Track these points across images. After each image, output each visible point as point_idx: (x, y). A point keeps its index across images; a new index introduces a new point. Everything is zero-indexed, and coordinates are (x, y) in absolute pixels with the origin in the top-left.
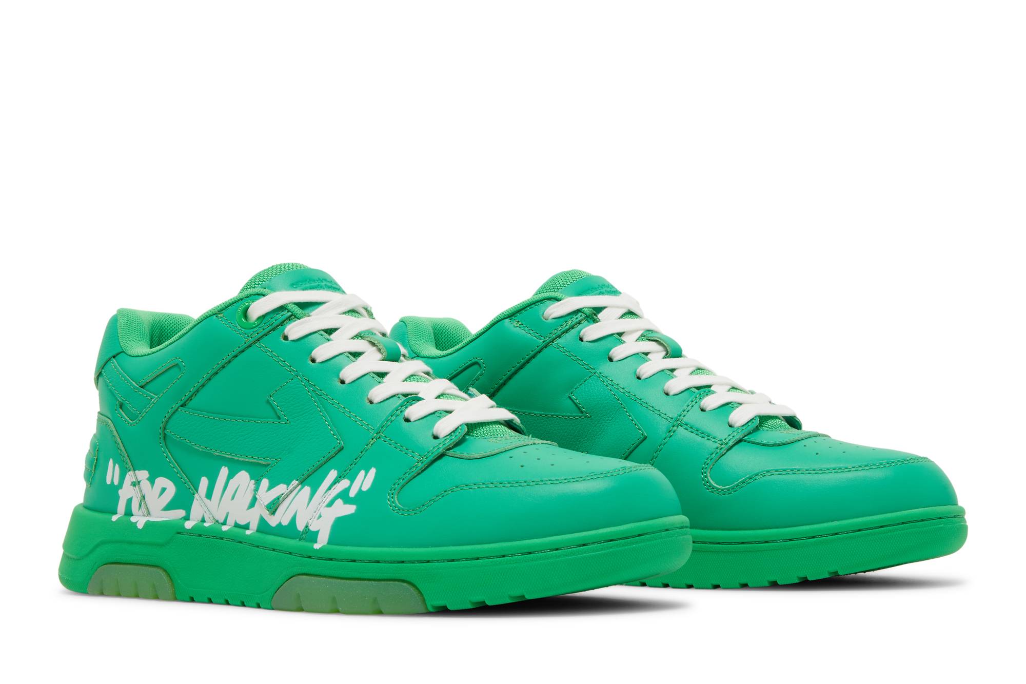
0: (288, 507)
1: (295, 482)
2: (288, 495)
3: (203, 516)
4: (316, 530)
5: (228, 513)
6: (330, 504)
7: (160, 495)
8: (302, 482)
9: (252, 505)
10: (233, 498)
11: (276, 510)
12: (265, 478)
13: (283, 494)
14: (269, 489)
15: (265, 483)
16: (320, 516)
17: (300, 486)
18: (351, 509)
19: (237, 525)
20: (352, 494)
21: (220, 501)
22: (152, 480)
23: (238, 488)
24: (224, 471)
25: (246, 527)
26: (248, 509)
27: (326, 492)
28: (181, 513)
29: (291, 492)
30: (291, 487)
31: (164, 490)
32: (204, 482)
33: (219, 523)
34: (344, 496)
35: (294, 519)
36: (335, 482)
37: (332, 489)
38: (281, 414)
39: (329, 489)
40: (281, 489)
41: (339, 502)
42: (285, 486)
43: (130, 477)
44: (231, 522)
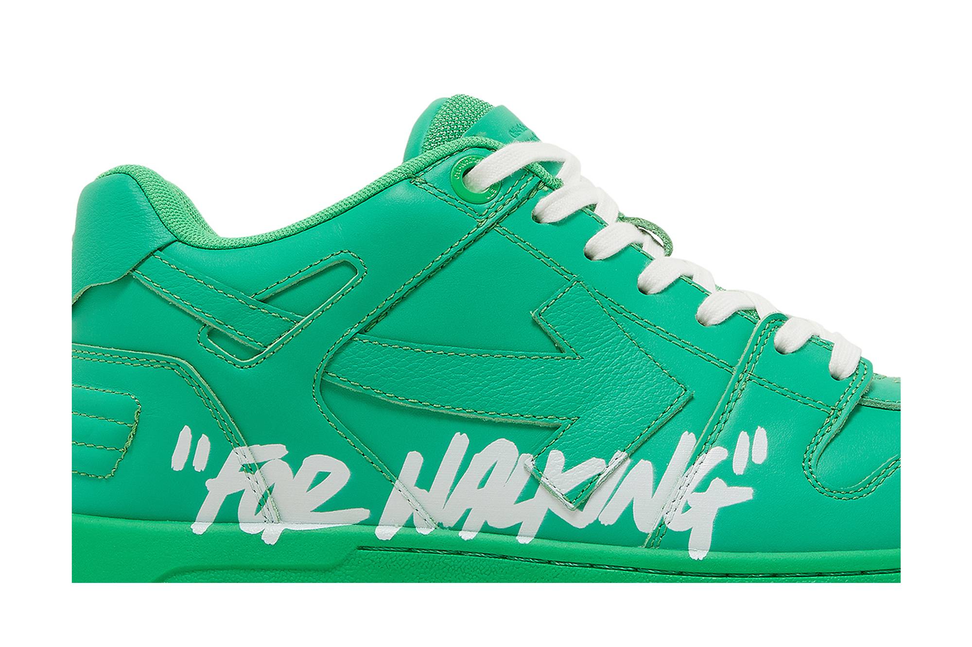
0: (612, 495)
1: (620, 455)
2: (610, 475)
3: (412, 517)
4: (683, 528)
5: (469, 510)
6: (703, 487)
7: (313, 485)
8: (634, 454)
9: (528, 494)
10: (482, 484)
11: (586, 501)
12: (555, 448)
13: (600, 475)
14: (568, 466)
15: (556, 458)
16: (687, 508)
17: (629, 461)
18: (744, 494)
19: (486, 529)
20: (739, 467)
21: (452, 490)
22: (294, 461)
23: (492, 468)
24: (460, 442)
25: (513, 531)
26: (517, 502)
27: (687, 469)
28: (364, 514)
29: (615, 470)
30: (614, 463)
31: (322, 477)
32: (414, 462)
33: (443, 528)
34: (724, 471)
35: (628, 513)
36: (698, 452)
37: (697, 463)
38: (563, 344)
39: (692, 462)
40: (592, 466)
41: (718, 483)
42: (602, 461)
43: (238, 456)
44: (474, 523)
